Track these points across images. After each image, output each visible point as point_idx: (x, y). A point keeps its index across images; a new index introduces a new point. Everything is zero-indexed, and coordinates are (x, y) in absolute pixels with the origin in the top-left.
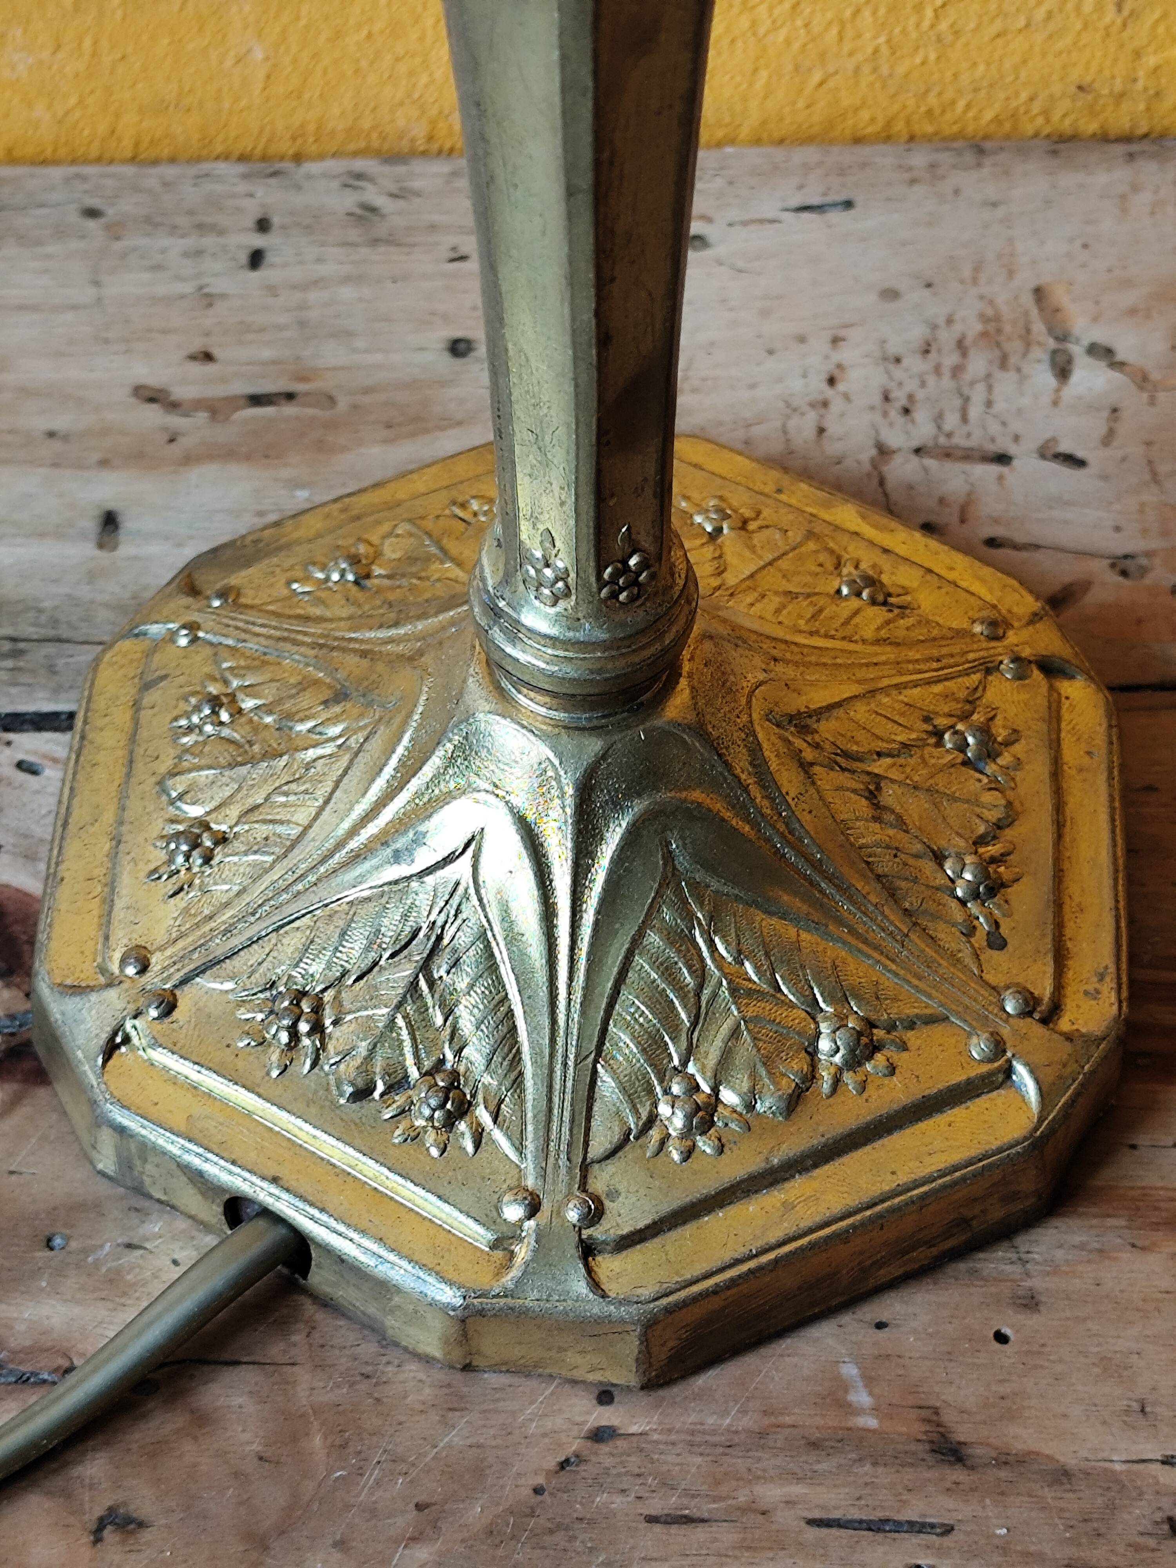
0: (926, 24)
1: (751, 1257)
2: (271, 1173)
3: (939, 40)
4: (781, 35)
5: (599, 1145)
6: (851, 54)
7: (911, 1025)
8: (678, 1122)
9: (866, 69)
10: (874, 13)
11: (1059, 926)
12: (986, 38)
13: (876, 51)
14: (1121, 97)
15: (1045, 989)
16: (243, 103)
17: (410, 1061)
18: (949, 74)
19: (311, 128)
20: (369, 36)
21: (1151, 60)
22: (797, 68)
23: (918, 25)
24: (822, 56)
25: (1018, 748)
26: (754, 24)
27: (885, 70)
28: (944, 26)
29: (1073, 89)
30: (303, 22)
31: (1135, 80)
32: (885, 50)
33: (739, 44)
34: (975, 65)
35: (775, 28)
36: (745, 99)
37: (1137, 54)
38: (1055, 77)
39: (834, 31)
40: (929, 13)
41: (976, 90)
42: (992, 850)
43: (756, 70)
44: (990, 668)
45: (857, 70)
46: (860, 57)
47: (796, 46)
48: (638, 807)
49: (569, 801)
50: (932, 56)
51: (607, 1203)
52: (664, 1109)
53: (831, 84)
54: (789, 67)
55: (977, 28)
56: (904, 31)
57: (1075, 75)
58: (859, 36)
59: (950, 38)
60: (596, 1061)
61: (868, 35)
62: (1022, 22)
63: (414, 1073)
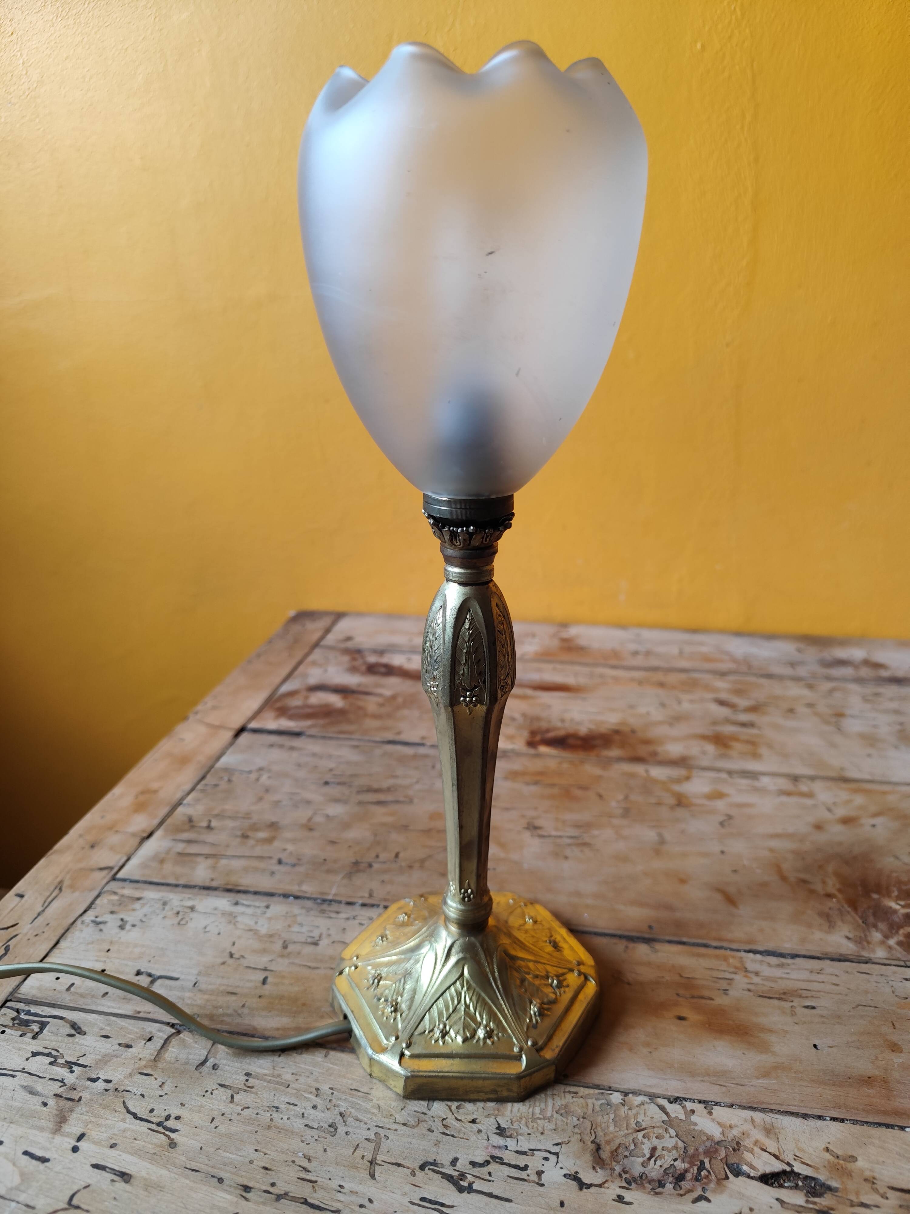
1: (437, 1072)
2: (353, 1009)
5: (418, 1031)
7: (503, 1035)
11: (555, 1031)
15: (540, 1043)
25: (567, 989)
42: (545, 1006)
44: (572, 970)
51: (413, 1045)
60: (427, 1012)
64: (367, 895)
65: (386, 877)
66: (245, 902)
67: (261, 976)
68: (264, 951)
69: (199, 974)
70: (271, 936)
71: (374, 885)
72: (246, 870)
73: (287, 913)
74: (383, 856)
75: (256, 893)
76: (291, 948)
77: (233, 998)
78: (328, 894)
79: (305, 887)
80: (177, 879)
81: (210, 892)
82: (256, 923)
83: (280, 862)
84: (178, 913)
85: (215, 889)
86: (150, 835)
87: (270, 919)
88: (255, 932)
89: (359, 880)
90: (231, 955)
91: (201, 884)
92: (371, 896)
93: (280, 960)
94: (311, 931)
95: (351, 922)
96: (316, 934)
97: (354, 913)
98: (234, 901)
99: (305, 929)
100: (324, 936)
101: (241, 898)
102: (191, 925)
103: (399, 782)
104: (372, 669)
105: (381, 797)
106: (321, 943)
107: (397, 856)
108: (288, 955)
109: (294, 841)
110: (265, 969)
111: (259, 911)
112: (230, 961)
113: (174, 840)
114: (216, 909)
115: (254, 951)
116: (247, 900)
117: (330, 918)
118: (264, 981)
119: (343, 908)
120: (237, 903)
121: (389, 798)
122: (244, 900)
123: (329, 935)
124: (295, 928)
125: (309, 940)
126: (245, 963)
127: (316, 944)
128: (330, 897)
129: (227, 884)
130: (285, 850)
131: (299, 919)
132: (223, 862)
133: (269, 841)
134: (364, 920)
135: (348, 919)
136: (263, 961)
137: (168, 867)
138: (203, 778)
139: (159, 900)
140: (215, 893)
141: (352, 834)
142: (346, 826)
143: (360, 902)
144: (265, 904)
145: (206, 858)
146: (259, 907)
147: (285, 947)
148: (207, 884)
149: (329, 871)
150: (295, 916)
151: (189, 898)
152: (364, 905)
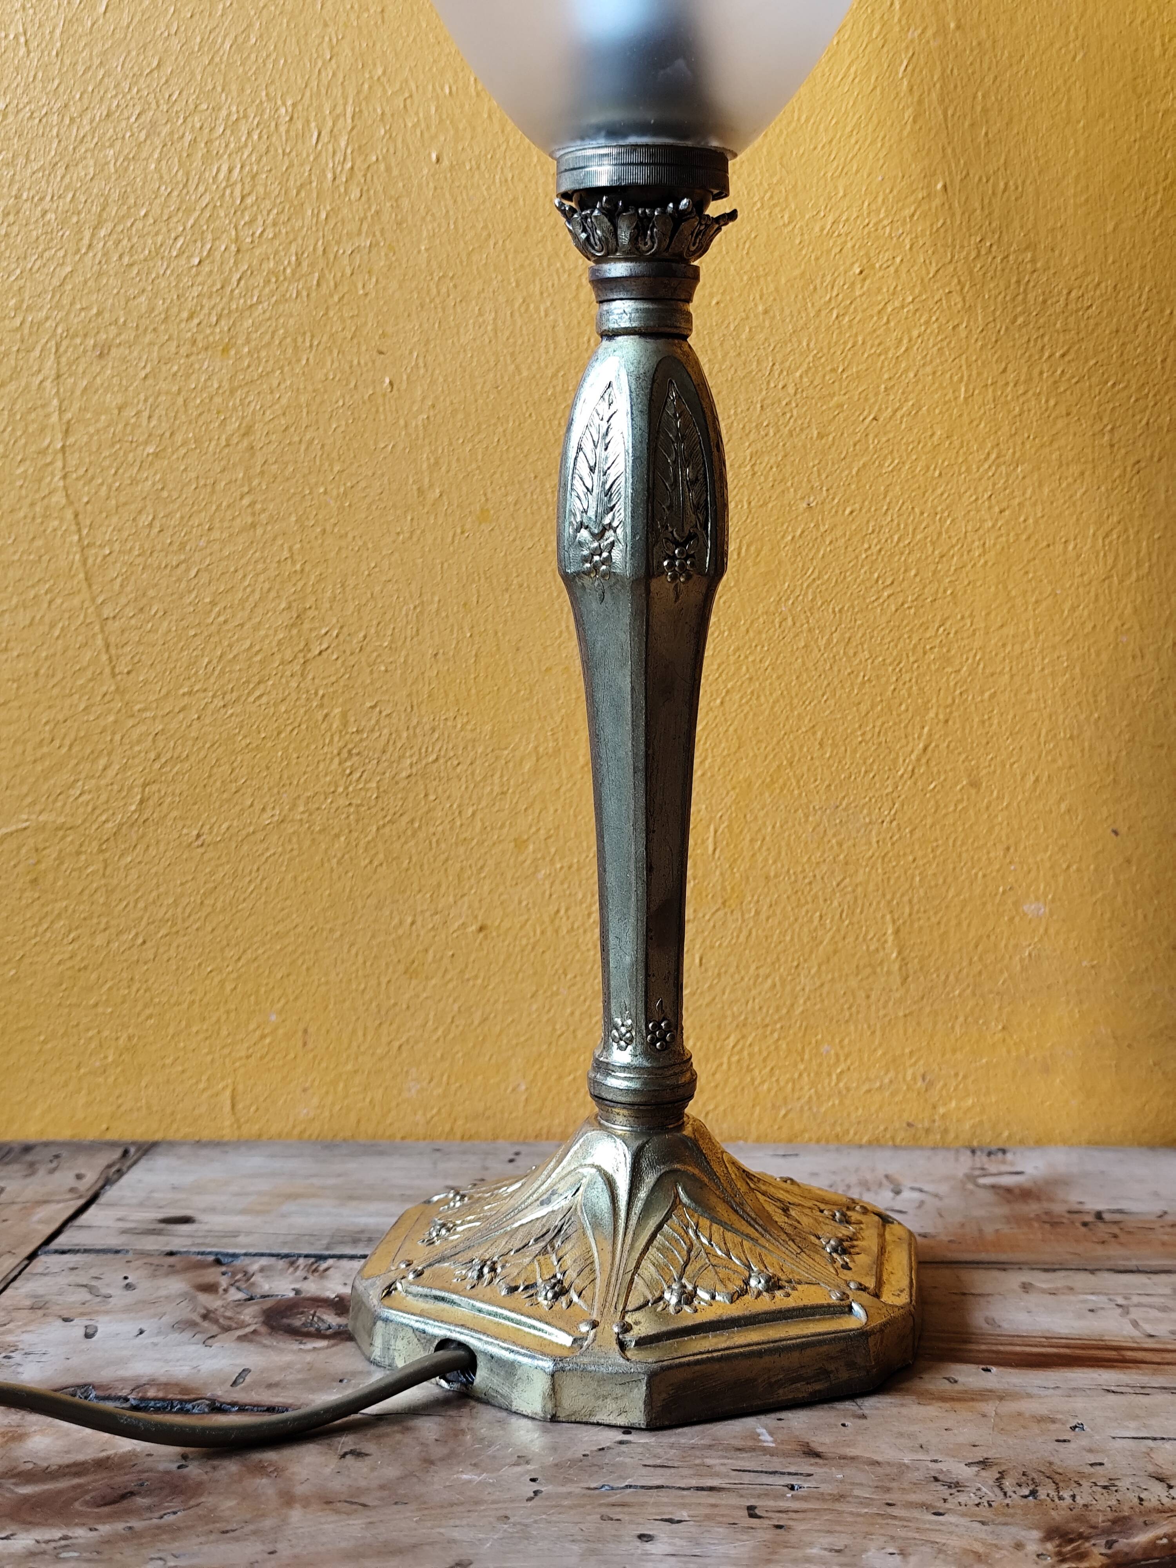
0: (833, 1084)
3: (840, 1092)
4: (766, 1086)
5: (632, 1303)
6: (799, 1099)
7: (800, 1283)
8: (674, 1300)
9: (806, 1108)
10: (809, 1075)
11: (880, 1274)
12: (862, 1092)
13: (810, 1097)
14: (928, 1131)
15: (871, 1285)
16: (514, 1115)
17: (538, 1276)
18: (845, 1114)
19: (544, 1131)
20: (574, 1079)
21: (941, 1110)
22: (774, 1106)
23: (829, 1084)
24: (785, 1099)
26: (753, 1080)
27: (815, 1110)
28: (841, 1085)
29: (905, 1125)
30: (544, 1069)
31: (934, 1121)
32: (815, 1099)
33: (746, 1092)
34: (857, 1108)
35: (763, 1082)
36: (749, 1123)
37: (934, 1107)
38: (896, 1118)
39: (790, 1085)
40: (834, 1077)
41: (859, 1123)
42: (845, 1243)
43: (753, 1106)
45: (802, 1107)
46: (803, 1101)
47: (773, 1093)
48: (663, 1169)
49: (629, 1166)
50: (837, 1102)
51: (633, 1326)
52: (667, 1296)
53: (790, 1116)
54: (770, 1105)
55: (857, 1087)
56: (823, 1088)
57: (905, 1116)
58: (801, 1089)
59: (844, 1092)
60: (633, 1274)
61: (806, 1088)
62: (878, 1084)
63: (540, 1281)
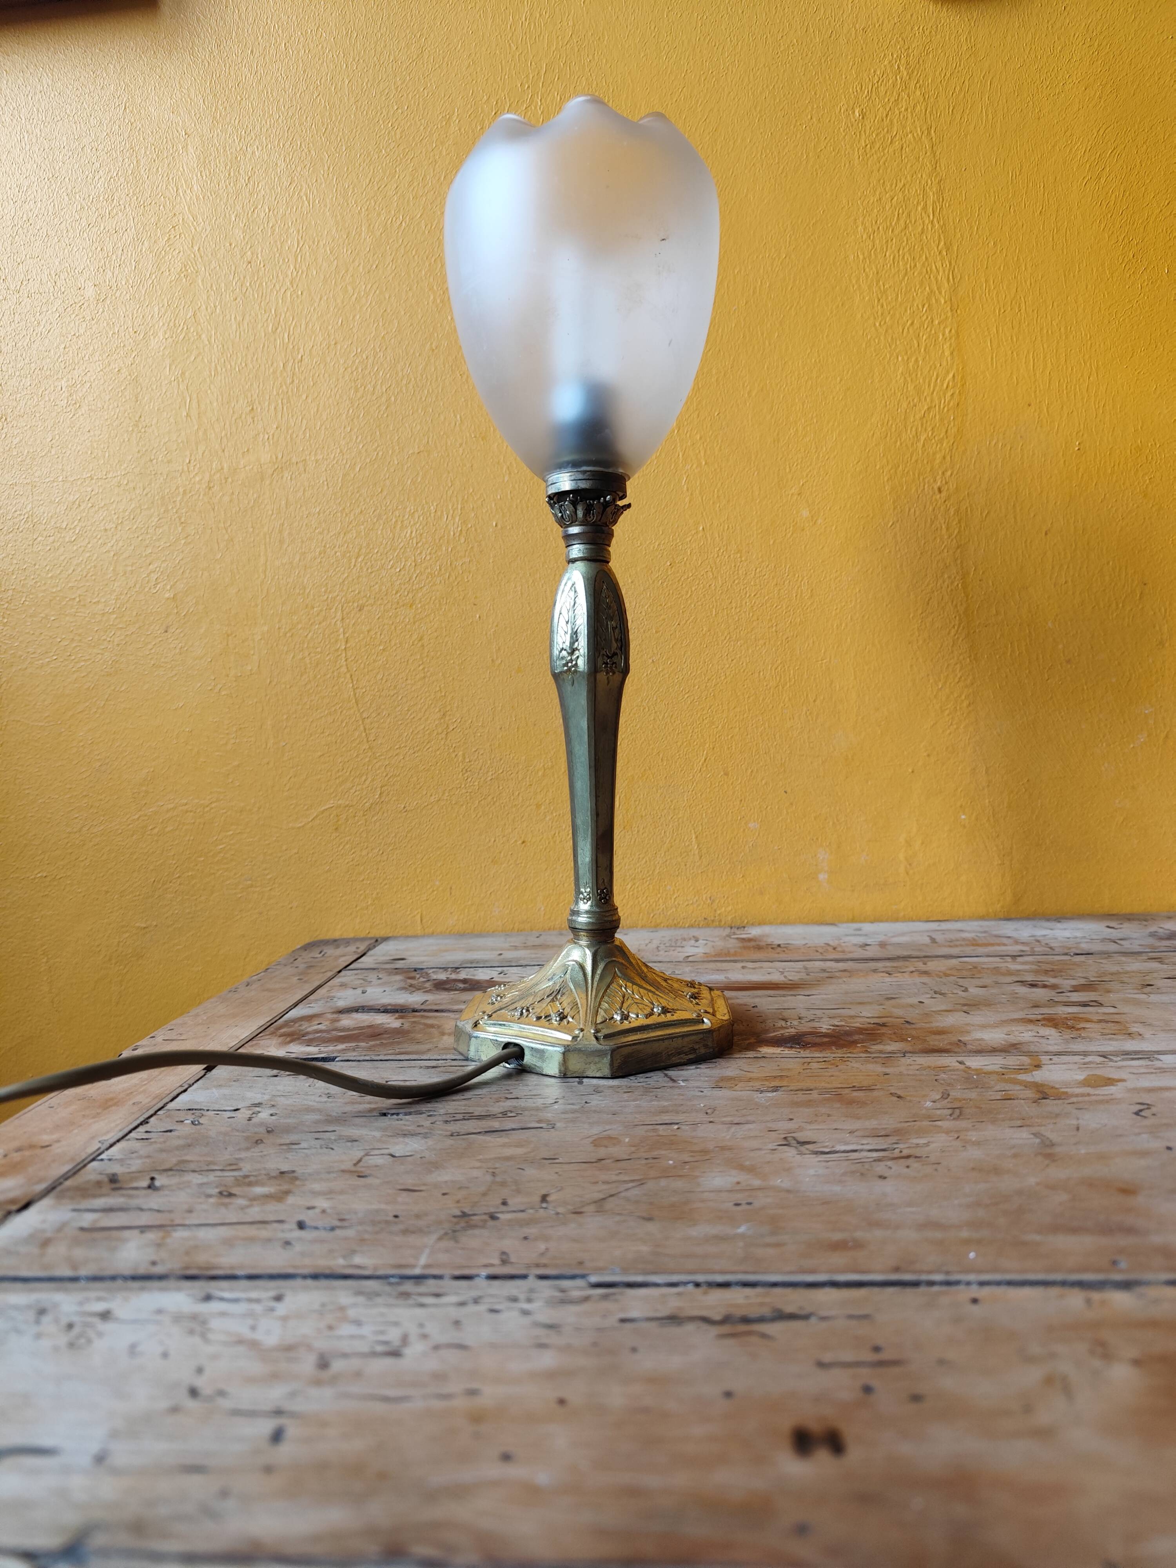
4: (644, 904)
5: (599, 1020)
7: (677, 1010)
8: (619, 1018)
9: (662, 913)
13: (663, 909)
46: (660, 910)
48: (607, 960)
49: (591, 959)
52: (615, 1017)
54: (646, 912)
60: (598, 1008)
61: (661, 905)
64: (497, 1261)
65: (531, 1231)
66: (226, 1295)
67: (267, 1426)
68: (275, 1377)
69: (114, 1434)
70: (289, 1348)
71: (510, 1244)
72: (229, 1243)
73: (323, 1305)
74: (515, 1202)
75: (251, 1277)
76: (338, 1365)
77: (195, 1480)
78: (413, 1266)
79: (358, 1260)
80: (75, 1267)
81: (148, 1284)
82: (253, 1328)
83: (301, 1225)
84: (70, 1326)
85: (161, 1277)
86: (26, 1206)
87: (285, 1319)
88: (254, 1345)
89: (473, 1239)
90: (194, 1392)
91: (127, 1272)
92: (504, 1262)
93: (314, 1392)
94: (382, 1332)
95: (472, 1308)
96: (393, 1335)
97: (474, 1293)
98: (203, 1294)
99: (366, 1330)
100: (413, 1338)
101: (214, 1287)
102: (99, 1345)
103: (521, 1103)
104: (440, 986)
105: (496, 1124)
106: (407, 1351)
107: (544, 1198)
108: (334, 1380)
109: (329, 1194)
110: (278, 1413)
111: (258, 1308)
112: (191, 1404)
113: (74, 1210)
114: (160, 1311)
115: (251, 1380)
116: (231, 1290)
117: (422, 1305)
118: (277, 1436)
119: (448, 1284)
120: (208, 1298)
121: (509, 1124)
122: (222, 1290)
123: (425, 1336)
124: (346, 1330)
125: (379, 1348)
126: (226, 1404)
127: (395, 1354)
128: (417, 1271)
129: (187, 1268)
130: (312, 1208)
131: (352, 1313)
132: (180, 1234)
133: (279, 1197)
134: (500, 1303)
135: (462, 1304)
136: (276, 1394)
137: (58, 1250)
138: (145, 1122)
139: (29, 1307)
140: (163, 1284)
141: (445, 1176)
142: (434, 1166)
143: (484, 1273)
144: (272, 1293)
145: (142, 1232)
146: (258, 1301)
147: (323, 1364)
148: (142, 1271)
149: (406, 1232)
150: (342, 1309)
151: (99, 1299)
152: (493, 1277)
